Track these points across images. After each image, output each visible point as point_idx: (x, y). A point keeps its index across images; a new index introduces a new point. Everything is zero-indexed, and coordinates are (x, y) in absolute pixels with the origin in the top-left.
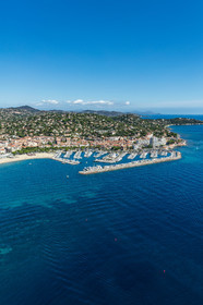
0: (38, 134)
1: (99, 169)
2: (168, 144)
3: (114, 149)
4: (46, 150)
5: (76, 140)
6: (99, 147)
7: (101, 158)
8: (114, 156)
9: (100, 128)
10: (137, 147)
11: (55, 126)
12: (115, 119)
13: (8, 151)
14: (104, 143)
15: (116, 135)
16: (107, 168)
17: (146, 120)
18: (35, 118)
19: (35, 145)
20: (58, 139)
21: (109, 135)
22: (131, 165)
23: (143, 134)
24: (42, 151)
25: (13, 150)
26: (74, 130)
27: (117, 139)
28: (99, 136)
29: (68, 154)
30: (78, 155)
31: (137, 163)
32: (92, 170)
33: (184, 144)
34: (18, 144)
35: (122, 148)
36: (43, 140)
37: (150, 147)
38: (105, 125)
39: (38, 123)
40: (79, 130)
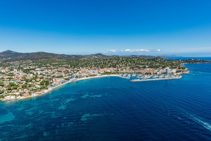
0: (110, 67)
1: (139, 80)
2: (177, 72)
3: (147, 74)
4: (115, 73)
5: (127, 70)
6: (139, 73)
7: (140, 77)
8: (146, 76)
9: (140, 64)
10: (158, 73)
11: (117, 63)
12: (149, 60)
13: (99, 73)
14: (142, 71)
15: (149, 68)
16: (143, 80)
17: (168, 60)
18: (107, 60)
19: (109, 71)
20: (119, 69)
21: (145, 67)
22: (154, 79)
23: (163, 67)
24: (113, 73)
25: (101, 73)
26: (126, 65)
27: (148, 69)
28: (140, 68)
29: (125, 75)
30: (129, 75)
31: (157, 79)
32: (136, 80)
33: (187, 73)
34: (102, 71)
35: (150, 74)
36: (112, 69)
37: (166, 73)
38: (143, 63)
39: (109, 62)
40: (129, 66)
